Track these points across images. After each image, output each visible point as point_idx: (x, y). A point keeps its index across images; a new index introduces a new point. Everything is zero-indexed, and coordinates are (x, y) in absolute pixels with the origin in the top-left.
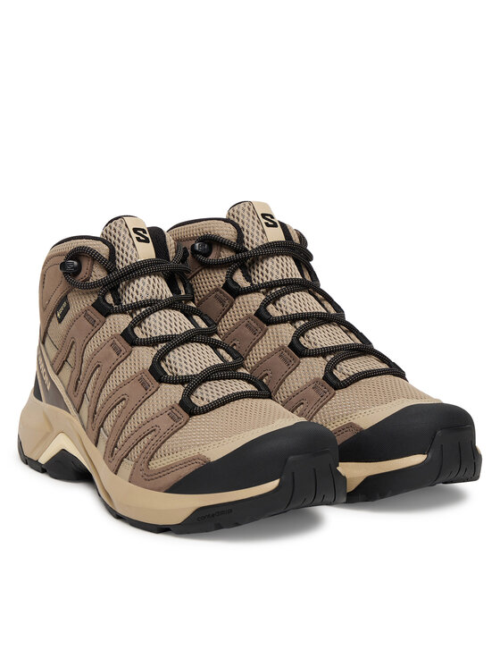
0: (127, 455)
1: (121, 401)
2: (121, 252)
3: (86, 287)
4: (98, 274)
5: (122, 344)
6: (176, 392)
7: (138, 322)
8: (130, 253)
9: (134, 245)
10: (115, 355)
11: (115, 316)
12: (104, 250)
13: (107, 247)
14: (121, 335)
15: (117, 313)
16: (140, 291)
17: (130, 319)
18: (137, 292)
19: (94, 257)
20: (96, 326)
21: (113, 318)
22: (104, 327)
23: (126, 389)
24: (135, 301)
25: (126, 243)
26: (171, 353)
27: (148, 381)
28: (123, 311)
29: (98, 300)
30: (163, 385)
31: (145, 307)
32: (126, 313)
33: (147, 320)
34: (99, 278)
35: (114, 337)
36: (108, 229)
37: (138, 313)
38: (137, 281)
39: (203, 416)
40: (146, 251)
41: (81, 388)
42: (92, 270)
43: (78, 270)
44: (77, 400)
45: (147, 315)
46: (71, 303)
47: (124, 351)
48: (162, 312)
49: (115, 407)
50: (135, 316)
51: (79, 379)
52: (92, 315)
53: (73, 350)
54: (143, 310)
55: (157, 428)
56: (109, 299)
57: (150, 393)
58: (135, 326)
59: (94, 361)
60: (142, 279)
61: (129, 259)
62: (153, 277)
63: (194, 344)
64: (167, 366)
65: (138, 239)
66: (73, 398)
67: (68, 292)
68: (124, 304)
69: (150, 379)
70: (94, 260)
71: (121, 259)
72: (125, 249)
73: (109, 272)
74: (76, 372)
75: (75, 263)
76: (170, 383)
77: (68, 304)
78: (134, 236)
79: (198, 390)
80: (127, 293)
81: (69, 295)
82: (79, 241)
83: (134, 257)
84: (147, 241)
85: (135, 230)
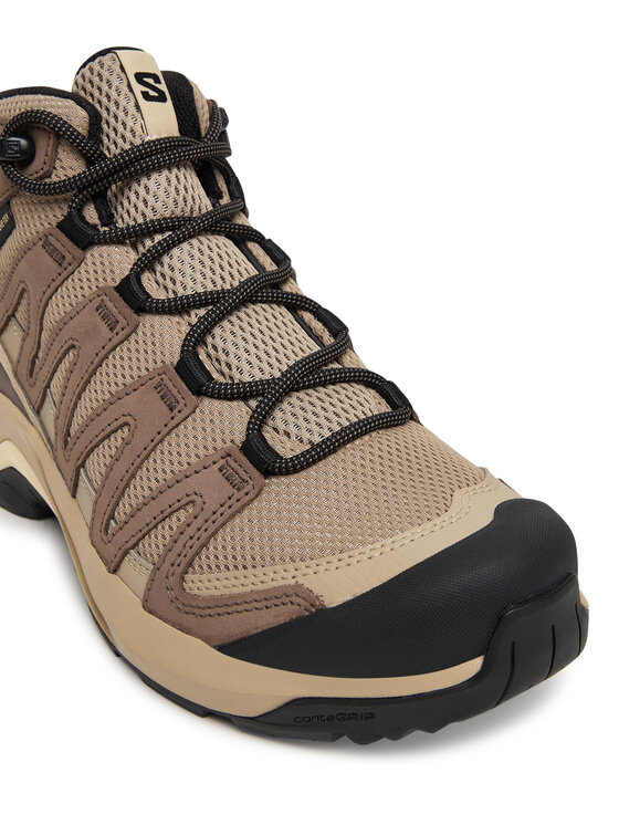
0: (137, 544)
1: (121, 427)
2: (112, 120)
3: (46, 191)
4: (69, 166)
5: (118, 307)
6: (233, 418)
7: (149, 262)
8: (130, 123)
9: (138, 107)
10: (105, 329)
11: (105, 249)
12: (78, 118)
13: (83, 113)
14: (118, 289)
15: (106, 243)
16: (150, 199)
17: (133, 256)
18: (145, 202)
19: (59, 131)
20: (66, 268)
21: (98, 253)
22: (83, 268)
23: (130, 403)
24: (140, 220)
25: (123, 103)
26: (217, 331)
27: (175, 392)
28: (119, 239)
29: (68, 218)
30: (206, 401)
31: (162, 231)
32: (123, 243)
33: (166, 259)
34: (71, 174)
35: (101, 291)
36: (88, 74)
37: (148, 243)
38: (144, 181)
39: (292, 478)
40: (161, 121)
41: (42, 375)
42: (55, 157)
43: (27, 157)
44: (36, 394)
45: (166, 248)
46: (17, 216)
47: (123, 322)
48: (195, 242)
49: (108, 436)
50: (141, 249)
51: (36, 356)
52: (58, 246)
53: (24, 302)
54: (158, 238)
55: (199, 500)
56: (91, 214)
57: (180, 417)
58: (143, 271)
59: (65, 335)
60: (155, 176)
61: (128, 135)
62: (175, 171)
63: (258, 307)
64: (209, 356)
65: (146, 96)
66: (28, 388)
67: (12, 196)
68: (120, 224)
69: (179, 387)
70: (58, 137)
71: (112, 135)
72: (121, 114)
73: (89, 163)
74: (31, 341)
75: (23, 142)
76: (219, 398)
77: (12, 218)
78: (138, 88)
79: (277, 414)
80: (126, 204)
81: (13, 202)
82: (31, 97)
83: (138, 131)
84: (161, 98)
85: (140, 77)
